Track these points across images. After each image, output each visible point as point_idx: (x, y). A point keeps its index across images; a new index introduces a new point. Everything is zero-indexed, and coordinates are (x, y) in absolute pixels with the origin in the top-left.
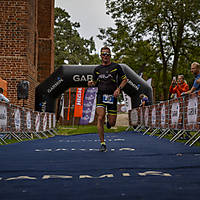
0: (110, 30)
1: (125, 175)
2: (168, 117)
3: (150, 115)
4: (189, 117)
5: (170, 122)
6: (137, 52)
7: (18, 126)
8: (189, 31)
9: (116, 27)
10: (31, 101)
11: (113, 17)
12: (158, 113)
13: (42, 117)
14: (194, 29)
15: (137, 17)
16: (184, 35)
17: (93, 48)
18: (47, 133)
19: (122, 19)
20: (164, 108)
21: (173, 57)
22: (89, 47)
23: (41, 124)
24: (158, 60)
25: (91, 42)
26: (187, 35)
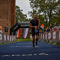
0: (31, 12)
1: (35, 55)
2: (48, 37)
3: (42, 36)
4: (53, 37)
5: (48, 38)
6: (39, 18)
7: (5, 40)
8: (53, 12)
9: (33, 11)
10: (9, 32)
11: (32, 8)
12: (45, 36)
13: (12, 37)
14: (55, 12)
15: (39, 8)
16: (52, 13)
17: (26, 17)
18: (13, 41)
19: (34, 9)
20: (46, 34)
21: (49, 19)
22: (25, 17)
23: (12, 39)
24: (45, 20)
25: (26, 15)
26: (53, 13)
